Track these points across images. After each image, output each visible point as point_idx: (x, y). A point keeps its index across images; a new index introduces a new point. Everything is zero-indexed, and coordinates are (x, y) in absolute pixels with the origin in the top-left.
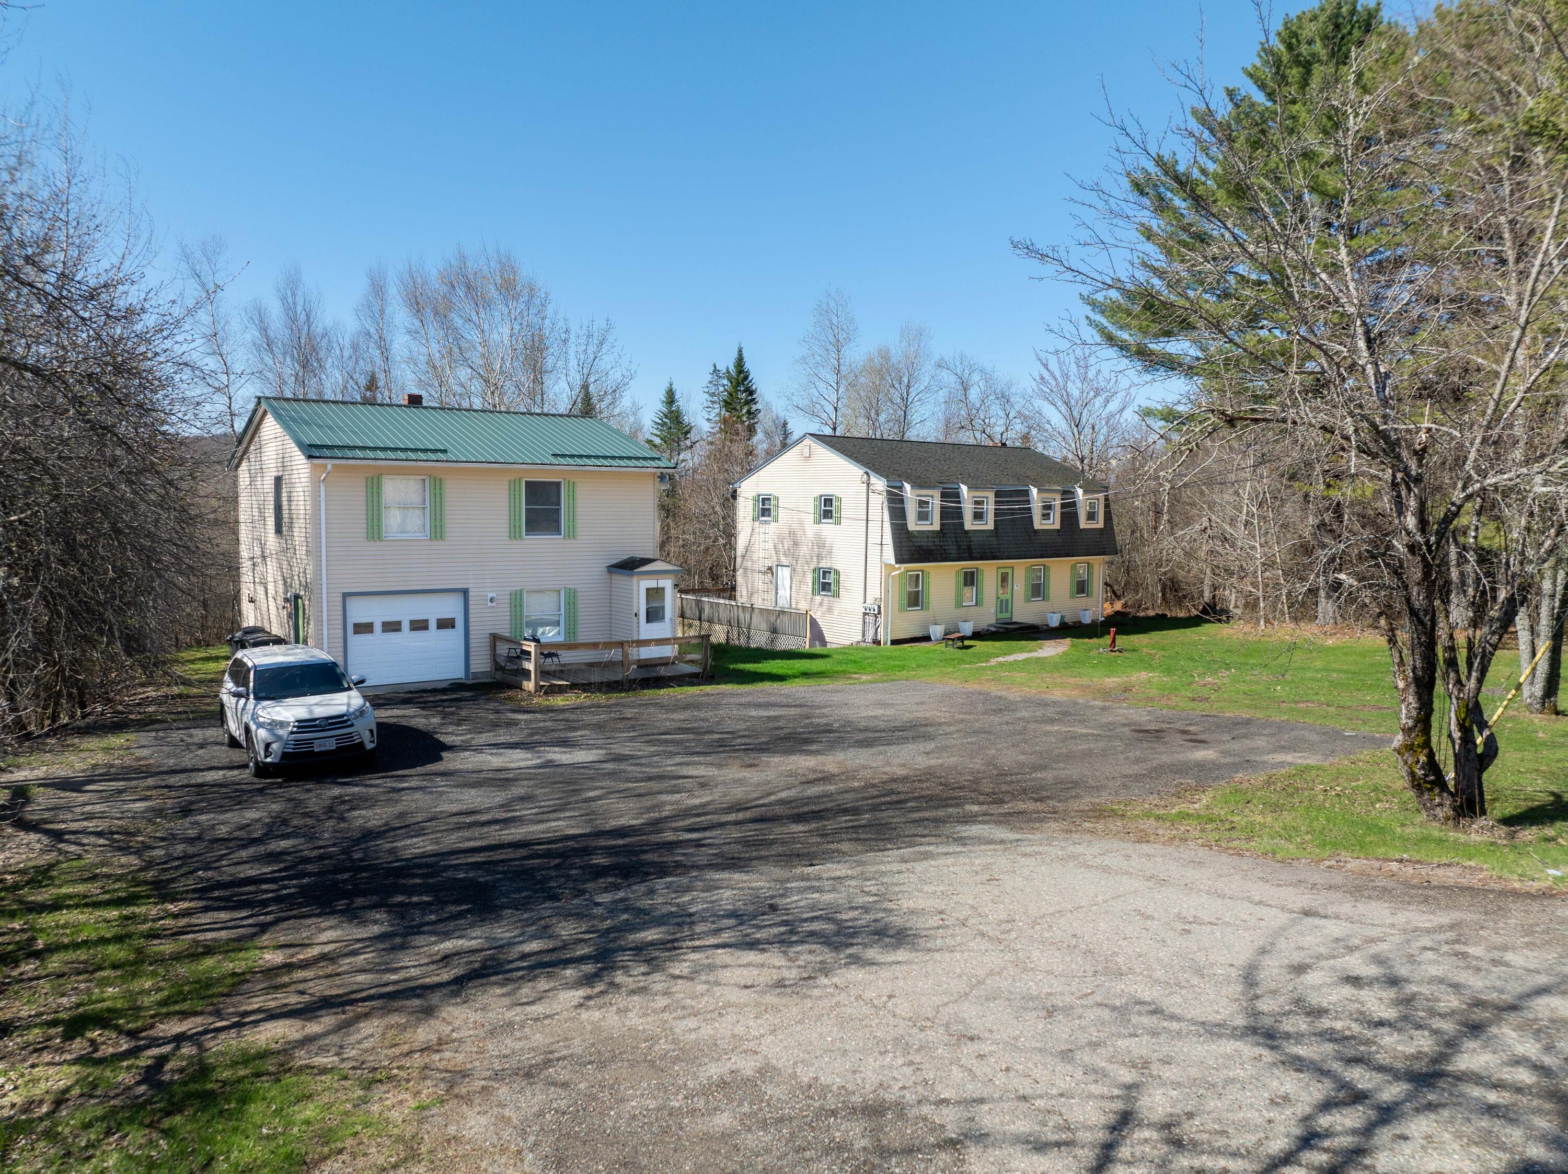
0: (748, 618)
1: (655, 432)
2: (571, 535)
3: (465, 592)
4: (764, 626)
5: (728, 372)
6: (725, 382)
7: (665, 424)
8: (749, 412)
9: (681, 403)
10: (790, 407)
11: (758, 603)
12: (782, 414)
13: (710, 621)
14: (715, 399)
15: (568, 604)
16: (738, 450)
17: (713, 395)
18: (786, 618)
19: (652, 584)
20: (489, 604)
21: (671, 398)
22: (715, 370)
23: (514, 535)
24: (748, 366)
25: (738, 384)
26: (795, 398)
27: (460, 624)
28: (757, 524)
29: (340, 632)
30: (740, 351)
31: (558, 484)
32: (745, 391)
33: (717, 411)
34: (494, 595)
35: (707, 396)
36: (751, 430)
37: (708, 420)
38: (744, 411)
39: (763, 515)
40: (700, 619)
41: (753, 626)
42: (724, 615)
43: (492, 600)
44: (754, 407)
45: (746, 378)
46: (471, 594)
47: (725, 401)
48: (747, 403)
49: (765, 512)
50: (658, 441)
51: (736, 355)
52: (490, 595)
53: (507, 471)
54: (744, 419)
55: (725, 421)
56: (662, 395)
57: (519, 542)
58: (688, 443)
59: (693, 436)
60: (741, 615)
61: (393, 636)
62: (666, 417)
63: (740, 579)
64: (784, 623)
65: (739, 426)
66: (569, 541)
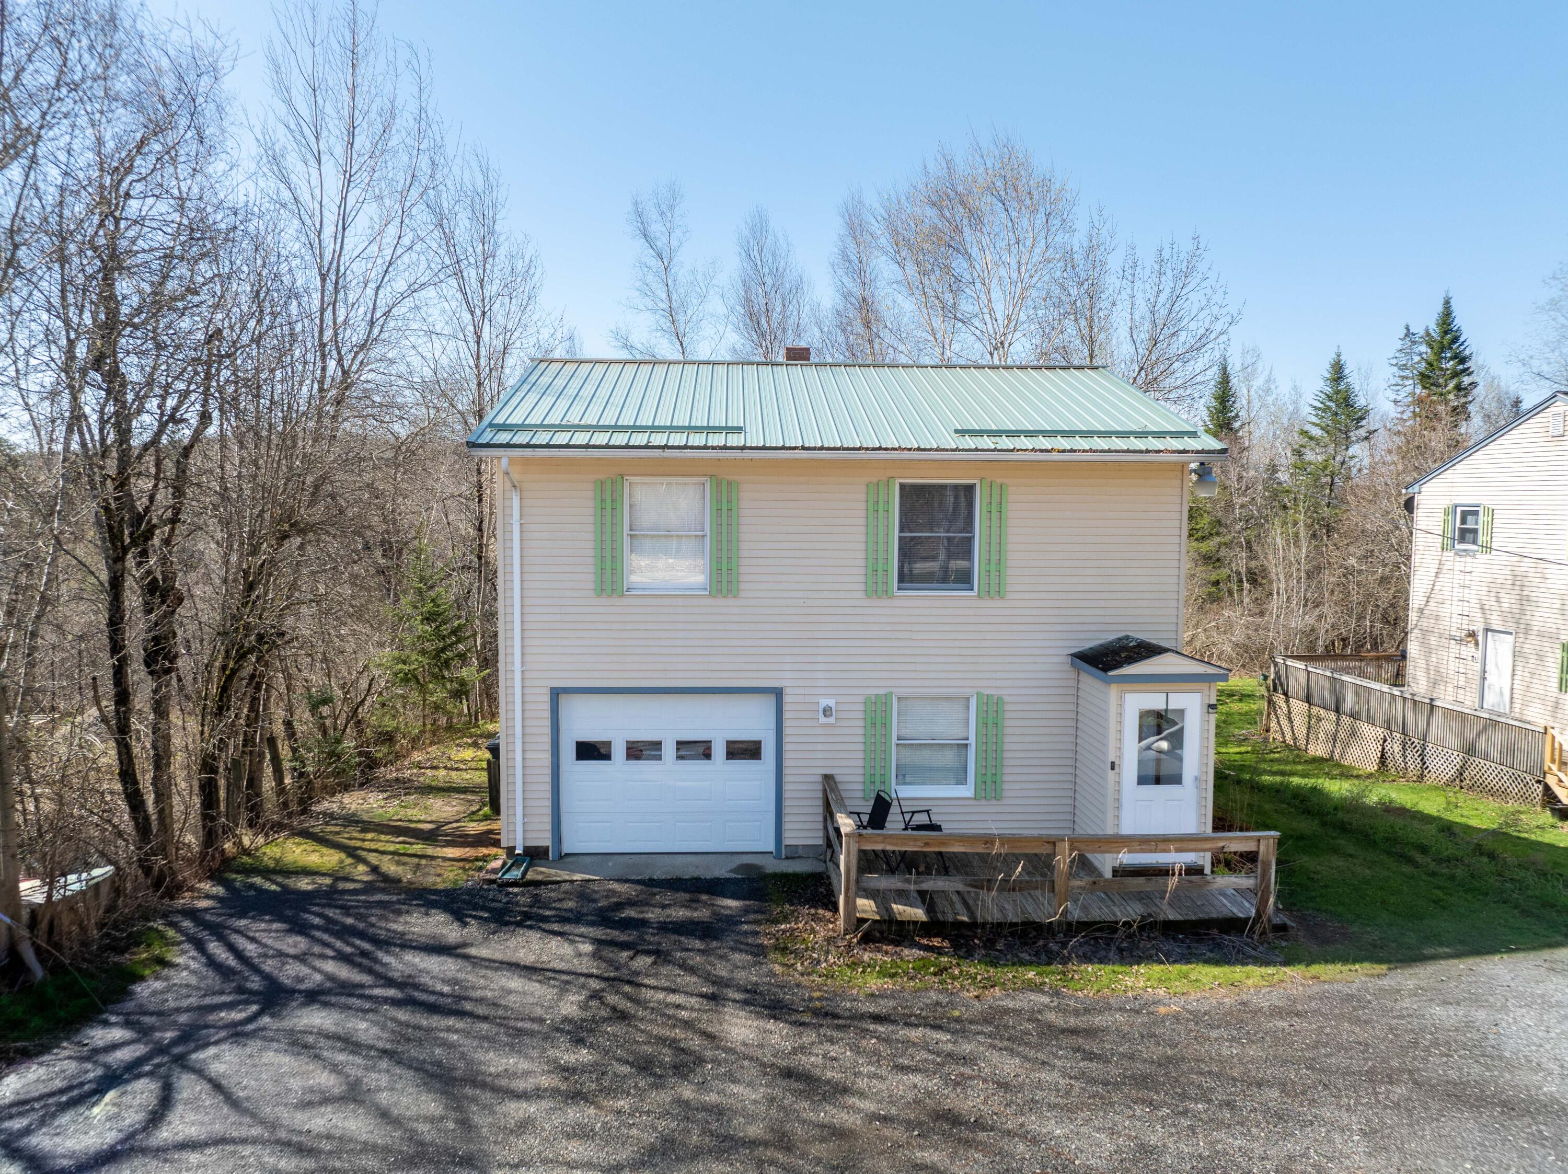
0: (1422, 724)
1: (1314, 419)
2: (996, 590)
3: (778, 693)
4: (1453, 741)
5: (1428, 334)
6: (1423, 348)
7: (1329, 408)
8: (1458, 388)
9: (1354, 379)
10: (1526, 377)
11: (1446, 700)
12: (1513, 388)
13: (1355, 716)
14: (1407, 373)
15: (983, 724)
16: (1437, 439)
17: (1403, 367)
18: (1497, 737)
19: (1155, 701)
20: (823, 720)
21: (1338, 373)
22: (1408, 333)
23: (875, 590)
24: (1460, 320)
25: (1443, 349)
26: (1535, 363)
27: (769, 751)
28: (1449, 555)
29: (546, 757)
30: (1447, 303)
31: (969, 490)
32: (1455, 357)
33: (1409, 389)
34: (831, 703)
35: (1395, 369)
36: (1461, 412)
37: (1396, 402)
38: (1451, 386)
39: (1462, 539)
40: (1337, 710)
41: (1431, 737)
42: (1380, 710)
43: (827, 711)
44: (1466, 380)
45: (1455, 339)
46: (787, 699)
47: (1422, 375)
48: (1455, 374)
49: (1467, 535)
50: (1316, 432)
51: (1440, 308)
52: (824, 702)
53: (864, 463)
54: (1451, 396)
55: (1420, 401)
56: (1325, 370)
57: (887, 602)
58: (1362, 432)
59: (1371, 422)
60: (1410, 717)
61: (644, 767)
62: (1330, 398)
63: (1413, 648)
64: (1492, 743)
65: (1441, 408)
66: (987, 603)
